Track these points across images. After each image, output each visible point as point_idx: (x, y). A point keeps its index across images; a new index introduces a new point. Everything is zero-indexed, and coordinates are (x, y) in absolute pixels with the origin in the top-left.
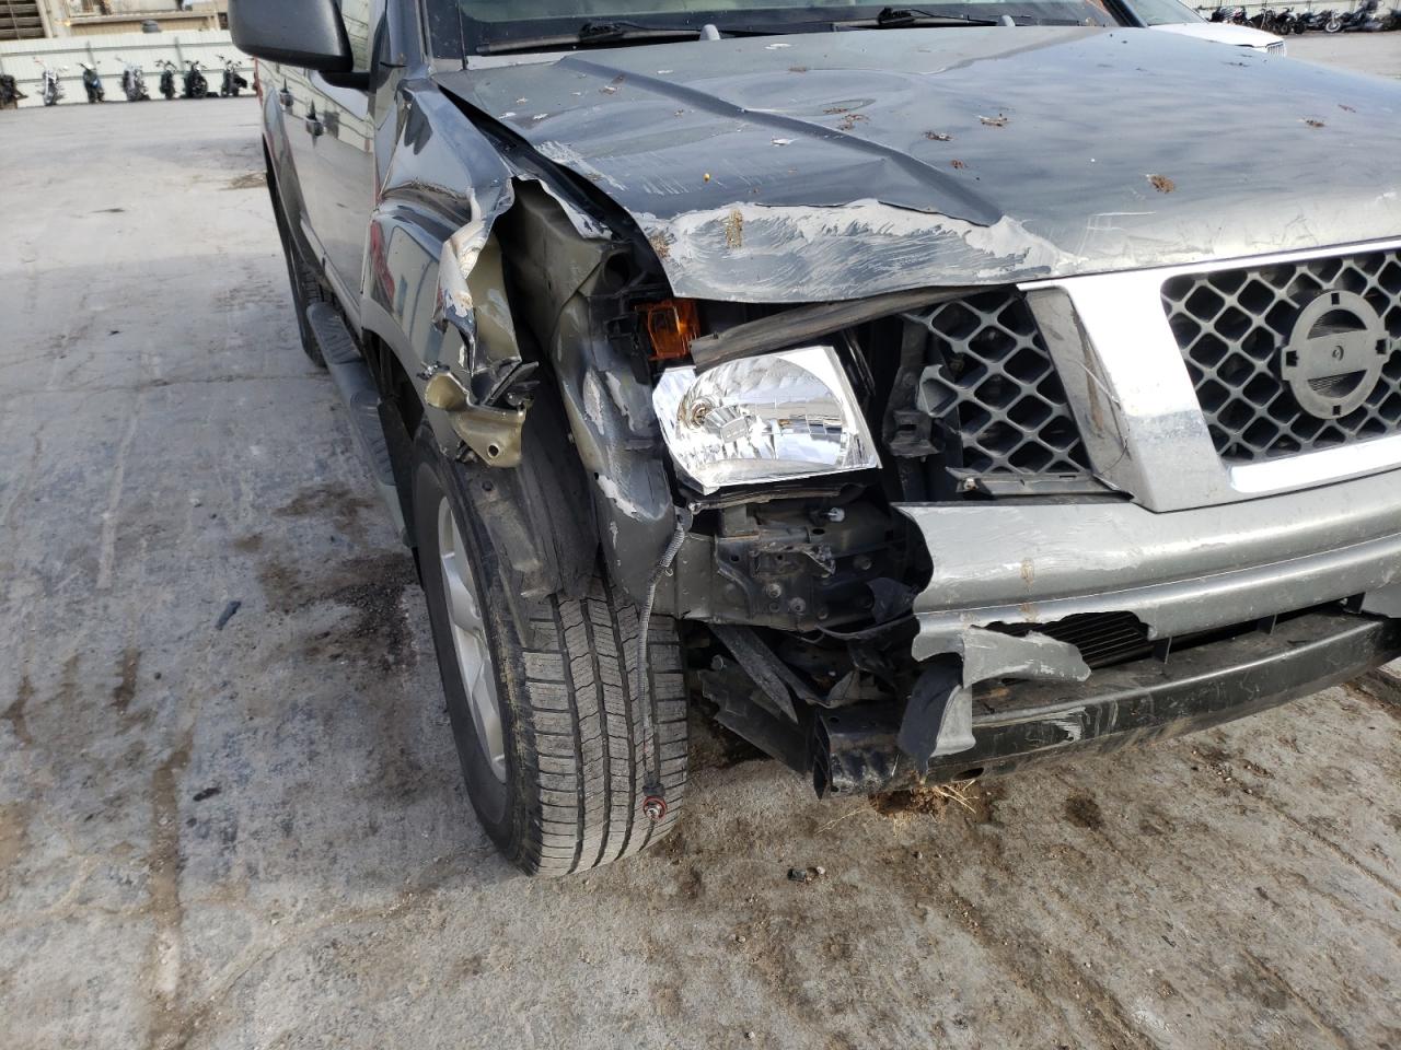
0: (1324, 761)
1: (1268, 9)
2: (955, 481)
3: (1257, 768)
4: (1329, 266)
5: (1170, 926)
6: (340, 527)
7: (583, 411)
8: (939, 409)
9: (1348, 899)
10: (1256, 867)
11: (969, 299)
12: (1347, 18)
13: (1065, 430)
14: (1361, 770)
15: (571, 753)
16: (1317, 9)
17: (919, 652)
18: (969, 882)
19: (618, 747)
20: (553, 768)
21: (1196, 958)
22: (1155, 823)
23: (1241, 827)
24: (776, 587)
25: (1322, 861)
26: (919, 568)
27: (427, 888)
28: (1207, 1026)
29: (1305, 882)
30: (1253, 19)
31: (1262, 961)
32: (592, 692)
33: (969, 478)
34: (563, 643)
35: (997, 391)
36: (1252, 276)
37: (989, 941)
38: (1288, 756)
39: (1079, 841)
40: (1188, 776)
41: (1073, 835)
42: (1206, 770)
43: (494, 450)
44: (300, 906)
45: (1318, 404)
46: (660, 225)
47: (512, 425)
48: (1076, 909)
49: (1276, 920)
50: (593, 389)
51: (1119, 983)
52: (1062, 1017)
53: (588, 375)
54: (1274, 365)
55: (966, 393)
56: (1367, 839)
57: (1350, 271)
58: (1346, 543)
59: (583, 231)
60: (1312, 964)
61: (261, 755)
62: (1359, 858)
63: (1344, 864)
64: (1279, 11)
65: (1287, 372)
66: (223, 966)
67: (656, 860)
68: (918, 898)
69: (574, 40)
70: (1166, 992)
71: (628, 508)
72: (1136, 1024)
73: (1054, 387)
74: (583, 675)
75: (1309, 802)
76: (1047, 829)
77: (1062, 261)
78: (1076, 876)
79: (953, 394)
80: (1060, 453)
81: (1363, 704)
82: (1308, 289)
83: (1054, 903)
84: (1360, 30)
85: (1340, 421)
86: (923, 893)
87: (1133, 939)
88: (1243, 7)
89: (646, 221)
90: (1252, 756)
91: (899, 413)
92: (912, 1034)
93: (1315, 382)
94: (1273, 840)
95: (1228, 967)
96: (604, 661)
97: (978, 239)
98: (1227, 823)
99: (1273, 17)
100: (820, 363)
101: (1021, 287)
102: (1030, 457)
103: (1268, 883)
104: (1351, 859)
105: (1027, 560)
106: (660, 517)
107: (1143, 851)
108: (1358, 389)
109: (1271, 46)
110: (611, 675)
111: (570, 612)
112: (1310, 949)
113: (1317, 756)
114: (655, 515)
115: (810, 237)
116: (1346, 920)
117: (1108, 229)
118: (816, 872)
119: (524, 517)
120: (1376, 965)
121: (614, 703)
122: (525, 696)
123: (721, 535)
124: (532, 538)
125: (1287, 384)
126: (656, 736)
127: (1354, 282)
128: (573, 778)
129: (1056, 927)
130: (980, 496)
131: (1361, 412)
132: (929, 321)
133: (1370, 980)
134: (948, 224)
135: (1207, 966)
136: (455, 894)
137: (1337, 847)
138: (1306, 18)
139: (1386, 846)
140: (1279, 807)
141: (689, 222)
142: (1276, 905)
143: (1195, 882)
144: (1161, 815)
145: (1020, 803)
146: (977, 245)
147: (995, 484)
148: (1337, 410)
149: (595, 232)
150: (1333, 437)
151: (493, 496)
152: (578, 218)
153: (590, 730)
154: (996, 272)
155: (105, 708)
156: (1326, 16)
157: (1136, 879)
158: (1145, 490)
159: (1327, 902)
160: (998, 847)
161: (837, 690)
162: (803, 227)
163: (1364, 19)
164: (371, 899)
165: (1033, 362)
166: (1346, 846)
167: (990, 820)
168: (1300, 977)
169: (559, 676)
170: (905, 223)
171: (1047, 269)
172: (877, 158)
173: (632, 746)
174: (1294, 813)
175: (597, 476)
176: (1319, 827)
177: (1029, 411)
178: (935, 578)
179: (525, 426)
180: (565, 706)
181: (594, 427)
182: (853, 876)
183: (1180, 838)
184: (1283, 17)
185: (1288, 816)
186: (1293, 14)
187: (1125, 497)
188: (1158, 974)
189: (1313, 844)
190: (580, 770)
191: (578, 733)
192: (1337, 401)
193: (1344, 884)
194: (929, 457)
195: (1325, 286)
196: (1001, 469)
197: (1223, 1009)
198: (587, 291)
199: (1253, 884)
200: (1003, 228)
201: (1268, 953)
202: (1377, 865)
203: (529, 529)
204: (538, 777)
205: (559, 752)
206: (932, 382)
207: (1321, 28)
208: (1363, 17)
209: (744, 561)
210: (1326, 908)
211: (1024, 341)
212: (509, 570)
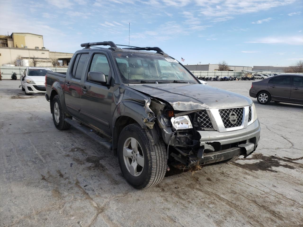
0: (235, 173)
1: (201, 76)
2: (201, 129)
3: (228, 174)
4: (231, 109)
5: (222, 189)
6: (83, 153)
7: (161, 122)
8: (200, 121)
9: (240, 185)
10: (230, 183)
11: (201, 111)
12: (214, 78)
13: (211, 124)
14: (239, 173)
15: (156, 165)
16: (209, 77)
17: (201, 145)
18: (198, 186)
19: (161, 165)
20: (154, 167)
21: (226, 191)
22: (218, 180)
23: (228, 180)
24: (183, 141)
25: (237, 182)
26: (200, 137)
27: (126, 194)
28: (229, 196)
29: (236, 184)
30: (199, 78)
31: (233, 191)
32: (158, 157)
33: (203, 128)
34: (155, 151)
35: (204, 120)
36: (225, 110)
37: (202, 192)
38: (231, 173)
39: (209, 182)
40: (220, 175)
41: (208, 182)
42: (222, 175)
43: (151, 127)
44: (109, 197)
45: (232, 123)
46: (172, 103)
47: (153, 124)
48: (211, 188)
49: (234, 187)
50: (162, 120)
51: (219, 194)
52: (213, 197)
53: (161, 119)
54: (228, 118)
55: (202, 120)
56: (241, 179)
57: (233, 110)
58: (237, 137)
59: (162, 104)
60: (238, 190)
61: (91, 181)
62: (241, 181)
63: (240, 182)
64: (203, 77)
65: (229, 119)
66: (102, 203)
67: (157, 188)
68: (192, 189)
69: (140, 82)
70: (224, 194)
71: (167, 132)
72: (221, 197)
73: (209, 120)
74: (157, 155)
75: (235, 177)
76: (205, 181)
77: (210, 108)
78: (210, 185)
79: (200, 120)
80: (210, 126)
81: (238, 167)
82: (230, 112)
83: (208, 188)
84: (216, 81)
85: (234, 124)
86: (193, 188)
87: (219, 190)
88: (197, 76)
89: (170, 103)
90: (227, 173)
91: (195, 122)
92: (197, 200)
93: (232, 120)
94: (231, 180)
95: (230, 191)
96: (159, 153)
97: (202, 105)
98: (226, 179)
99: (202, 78)
100: (186, 117)
101: (206, 110)
102: (208, 127)
103: (232, 184)
104: (240, 181)
105: (209, 136)
106: (171, 133)
107: (217, 182)
108: (235, 121)
109: (205, 83)
110: (160, 155)
111: (156, 147)
112: (238, 189)
113: (234, 172)
114: (170, 133)
115: (186, 105)
116: (241, 187)
117: (213, 105)
118: (179, 188)
119: (152, 135)
120: (245, 190)
121: (161, 159)
122: (151, 157)
123: (177, 135)
124: (153, 138)
125: (229, 120)
126: (165, 164)
127: (234, 111)
128: (156, 169)
129: (210, 190)
130: (204, 130)
131: (236, 124)
132: (198, 113)
133: (245, 191)
134: (199, 104)
135: (227, 191)
136: (131, 193)
137: (239, 181)
138: (208, 78)
139: (244, 180)
140: (231, 177)
141: (174, 103)
142: (233, 186)
143: (224, 185)
144: (218, 179)
145: (201, 179)
146: (202, 106)
147: (205, 129)
148: (234, 123)
149: (163, 104)
150: (234, 126)
151: (148, 133)
152: (161, 103)
153: (158, 162)
154: (204, 108)
155: (59, 178)
156: (211, 78)
157: (217, 185)
158: (219, 130)
159: (239, 185)
160: (200, 184)
161: (190, 153)
162: (185, 104)
163: (217, 79)
164: (119, 195)
165: (207, 117)
166: (239, 180)
167: (198, 181)
168: (237, 191)
169: (155, 155)
170: (195, 104)
171: (208, 108)
172: (190, 98)
173: (162, 165)
174: (233, 178)
175: (163, 129)
176: (236, 179)
177: (207, 122)
178: (201, 137)
179: (154, 124)
180: (156, 159)
181: (162, 124)
182: (183, 187)
183: (221, 181)
184: (204, 78)
185: (232, 178)
186: (205, 77)
187: (217, 131)
188: (222, 193)
189: (236, 180)
190: (157, 168)
191: (157, 162)
192: (234, 122)
193: (240, 184)
194: (198, 127)
195: (231, 111)
196: (205, 128)
197: (230, 195)
198: (162, 110)
199: (230, 184)
200: (204, 104)
201: (233, 190)
202: (243, 182)
203: (152, 137)
204: (152, 168)
205: (154, 165)
206: (199, 119)
207: (210, 80)
208: (217, 78)
209: (179, 138)
210: (239, 186)
211: (206, 115)
212: (150, 141)
